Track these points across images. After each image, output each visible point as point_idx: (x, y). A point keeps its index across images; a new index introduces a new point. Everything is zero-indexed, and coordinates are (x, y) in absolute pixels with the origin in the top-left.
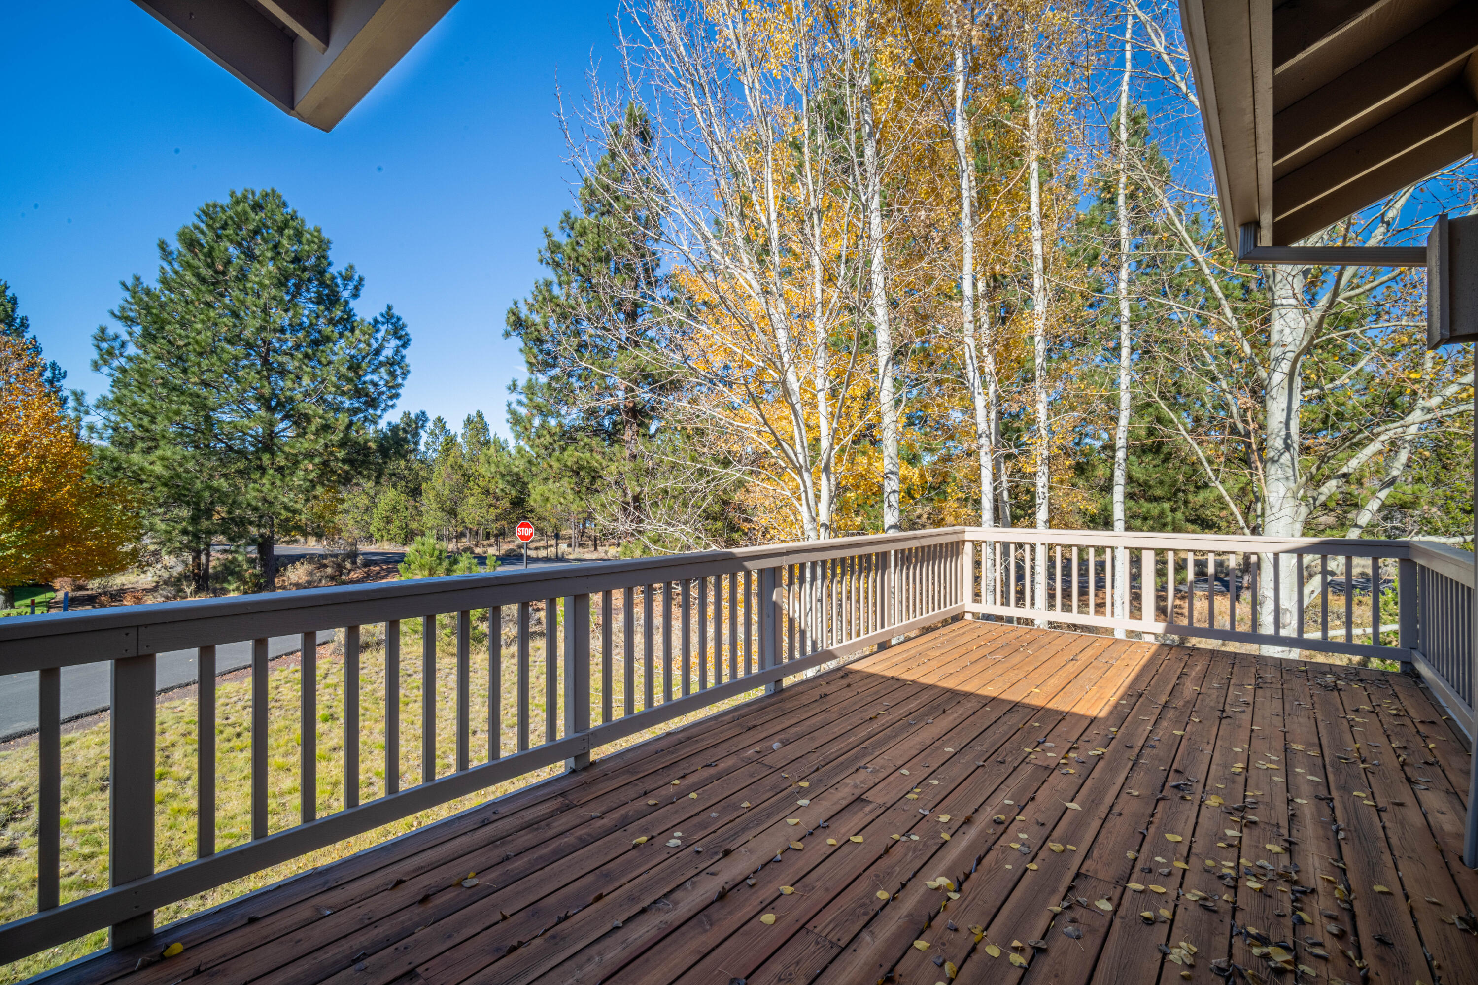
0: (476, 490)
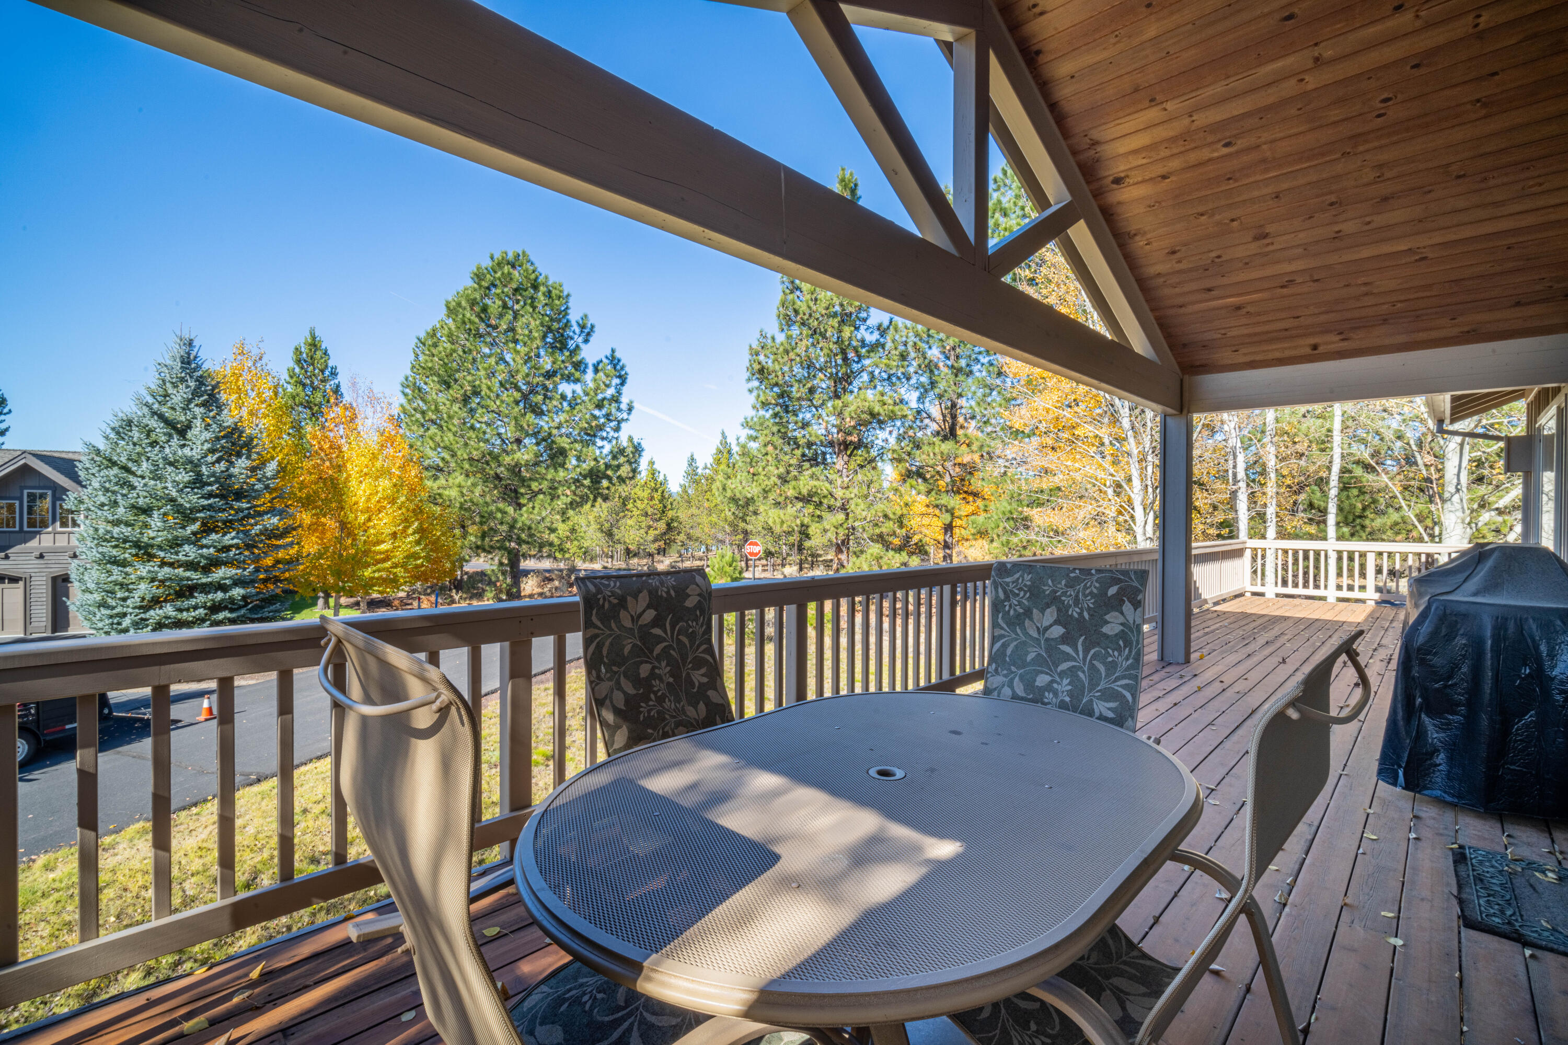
0: (636, 512)
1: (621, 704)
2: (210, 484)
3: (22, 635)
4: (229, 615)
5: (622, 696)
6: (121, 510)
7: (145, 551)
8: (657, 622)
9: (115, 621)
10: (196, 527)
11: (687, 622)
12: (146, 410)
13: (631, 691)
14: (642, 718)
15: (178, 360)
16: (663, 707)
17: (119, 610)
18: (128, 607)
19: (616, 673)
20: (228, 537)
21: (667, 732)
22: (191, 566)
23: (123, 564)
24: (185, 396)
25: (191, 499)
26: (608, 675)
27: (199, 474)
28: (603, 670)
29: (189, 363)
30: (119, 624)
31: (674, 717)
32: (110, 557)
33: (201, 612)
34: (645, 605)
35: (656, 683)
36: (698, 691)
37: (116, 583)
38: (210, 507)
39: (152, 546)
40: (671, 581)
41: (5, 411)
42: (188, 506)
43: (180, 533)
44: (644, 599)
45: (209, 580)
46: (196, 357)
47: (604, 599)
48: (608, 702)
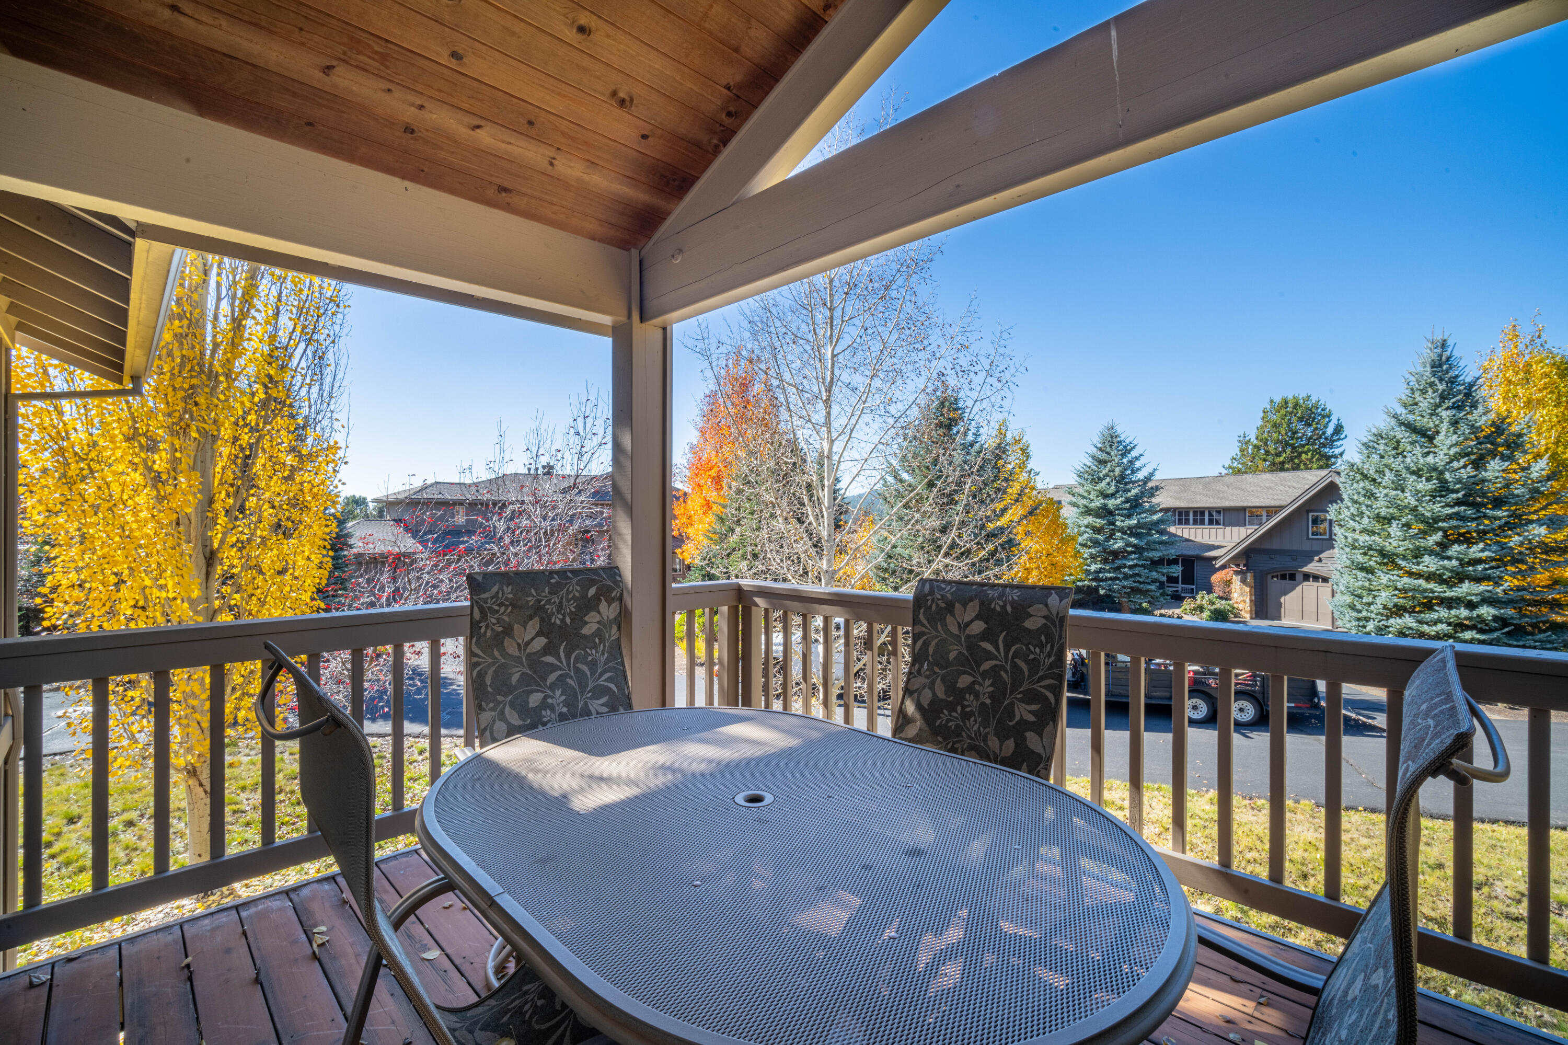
1: (926, 700)
2: (1457, 491)
3: (1330, 628)
4: (1478, 636)
5: (930, 695)
6: (1365, 520)
7: (1389, 559)
8: (987, 635)
9: (1361, 624)
10: (1438, 536)
11: (1027, 645)
12: (1393, 422)
13: (941, 694)
14: (937, 724)
15: (1428, 365)
16: (965, 724)
17: (1364, 614)
18: (1372, 612)
19: (935, 673)
20: (1475, 548)
21: (957, 749)
22: (1430, 577)
23: (1370, 571)
24: (1432, 401)
25: (1431, 509)
26: (928, 673)
27: (1443, 483)
28: (925, 667)
29: (1441, 366)
30: (1364, 627)
31: (972, 739)
32: (1358, 563)
33: (1442, 627)
34: (974, 615)
35: (970, 698)
36: (1013, 726)
37: (1363, 588)
38: (1457, 516)
39: (1397, 555)
40: (1015, 595)
41: (1342, 436)
42: (1429, 515)
43: (1422, 543)
44: (973, 609)
45: (1452, 594)
46: (1448, 359)
47: (933, 600)
48: (916, 695)
